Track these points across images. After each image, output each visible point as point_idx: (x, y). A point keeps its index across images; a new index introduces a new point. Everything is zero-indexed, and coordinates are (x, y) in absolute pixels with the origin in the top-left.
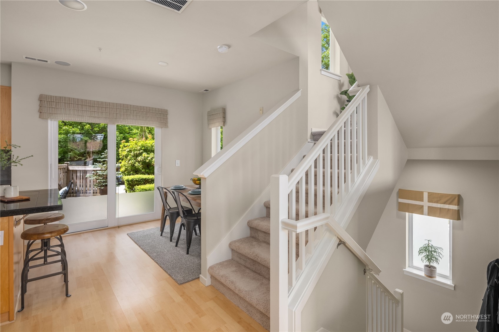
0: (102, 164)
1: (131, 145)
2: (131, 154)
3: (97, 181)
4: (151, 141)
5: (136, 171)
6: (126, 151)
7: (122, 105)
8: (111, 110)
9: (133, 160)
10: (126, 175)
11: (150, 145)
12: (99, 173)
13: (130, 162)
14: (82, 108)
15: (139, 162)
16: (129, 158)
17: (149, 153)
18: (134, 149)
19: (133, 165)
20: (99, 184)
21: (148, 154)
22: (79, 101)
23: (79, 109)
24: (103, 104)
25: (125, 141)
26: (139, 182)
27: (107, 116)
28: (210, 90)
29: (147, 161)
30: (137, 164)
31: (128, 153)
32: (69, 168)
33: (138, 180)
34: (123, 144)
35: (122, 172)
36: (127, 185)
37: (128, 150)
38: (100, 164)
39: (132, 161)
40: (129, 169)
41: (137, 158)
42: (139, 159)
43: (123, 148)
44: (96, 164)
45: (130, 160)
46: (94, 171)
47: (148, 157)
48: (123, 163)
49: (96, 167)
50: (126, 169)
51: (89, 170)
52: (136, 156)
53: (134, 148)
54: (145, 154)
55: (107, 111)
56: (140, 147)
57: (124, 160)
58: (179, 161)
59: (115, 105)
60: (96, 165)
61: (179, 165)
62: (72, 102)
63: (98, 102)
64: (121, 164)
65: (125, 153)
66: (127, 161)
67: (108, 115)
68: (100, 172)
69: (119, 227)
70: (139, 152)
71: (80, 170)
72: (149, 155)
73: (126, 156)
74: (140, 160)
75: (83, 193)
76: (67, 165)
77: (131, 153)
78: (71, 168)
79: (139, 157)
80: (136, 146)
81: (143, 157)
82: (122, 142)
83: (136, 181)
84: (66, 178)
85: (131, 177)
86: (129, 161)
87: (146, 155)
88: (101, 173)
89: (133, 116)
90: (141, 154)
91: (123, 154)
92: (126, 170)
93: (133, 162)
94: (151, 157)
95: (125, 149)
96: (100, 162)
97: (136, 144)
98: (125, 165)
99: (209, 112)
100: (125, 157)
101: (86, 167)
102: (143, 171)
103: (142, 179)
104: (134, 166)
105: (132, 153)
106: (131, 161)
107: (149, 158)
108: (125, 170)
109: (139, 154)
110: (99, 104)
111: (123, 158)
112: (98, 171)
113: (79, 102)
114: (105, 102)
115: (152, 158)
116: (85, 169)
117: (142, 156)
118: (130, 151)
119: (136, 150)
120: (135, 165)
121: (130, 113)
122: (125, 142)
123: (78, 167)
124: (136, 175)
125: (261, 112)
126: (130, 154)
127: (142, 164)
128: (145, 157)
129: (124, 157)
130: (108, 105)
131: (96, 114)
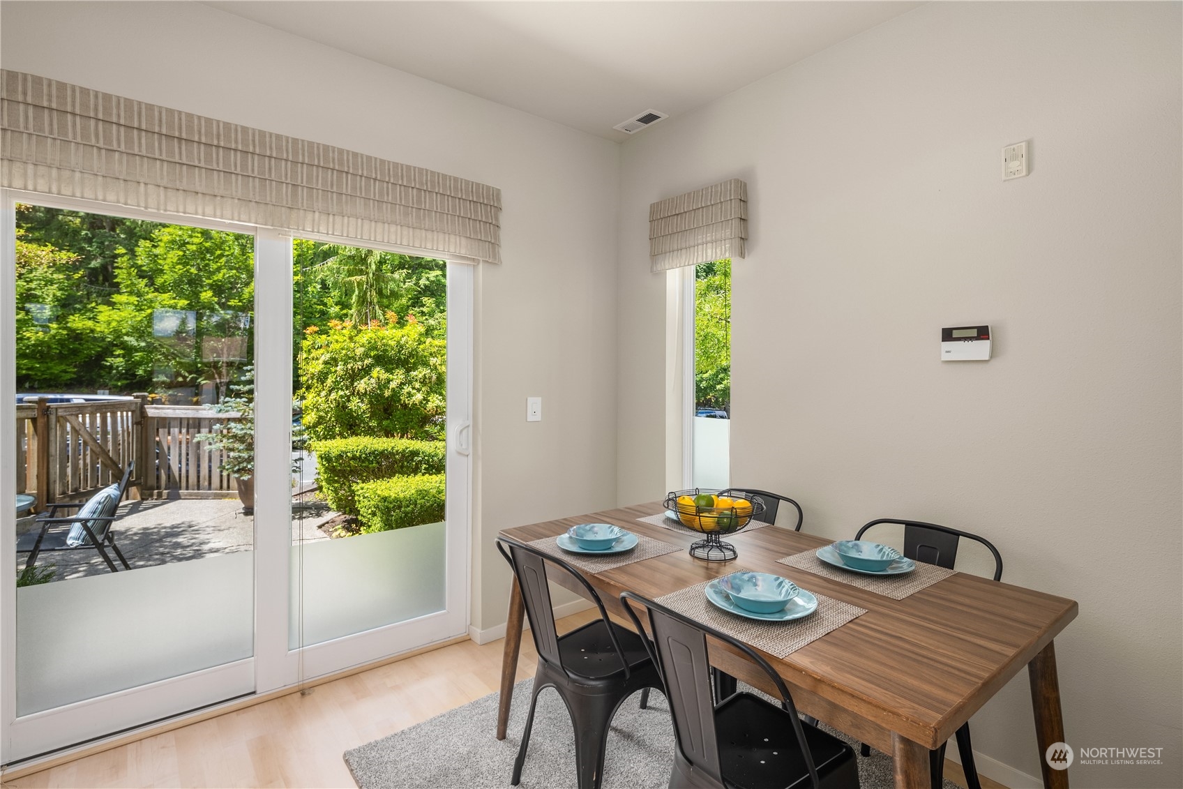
0: (246, 400)
1: (337, 341)
2: (336, 371)
3: (232, 454)
4: (394, 330)
5: (351, 425)
6: (321, 361)
7: (318, 148)
8: (270, 169)
9: (342, 390)
10: (319, 438)
11: (393, 343)
12: (234, 430)
13: (333, 396)
14: (129, 141)
15: (361, 396)
16: (329, 382)
17: (393, 369)
18: (346, 355)
19: (342, 407)
20: (235, 466)
21: (387, 371)
22: (114, 103)
23: (111, 143)
24: (233, 136)
25: (316, 329)
26: (363, 462)
27: (251, 195)
28: (663, 116)
29: (387, 393)
30: (354, 404)
31: (328, 366)
32: (147, 410)
33: (360, 456)
34: (309, 338)
35: (308, 428)
36: (325, 473)
37: (327, 357)
38: (238, 400)
39: (341, 393)
40: (330, 418)
41: (356, 384)
42: (361, 385)
43: (309, 350)
44: (227, 399)
45: (333, 389)
46: (220, 421)
47: (389, 381)
48: (311, 397)
49: (227, 411)
50: (320, 417)
51: (207, 417)
52: (353, 376)
53: (344, 352)
54: (377, 372)
55: (253, 170)
56: (363, 349)
57: (312, 390)
58: (539, 400)
59: (287, 146)
60: (227, 402)
61: (538, 417)
62: (74, 106)
63: (209, 121)
64: (304, 402)
65: (316, 367)
66: (323, 394)
67: (254, 187)
68: (239, 426)
69: (303, 692)
70: (360, 363)
71: (181, 419)
72: (392, 374)
73: (322, 377)
74: (363, 391)
75: (187, 488)
76: (139, 400)
77: (337, 366)
78: (153, 410)
79: (362, 381)
80: (352, 345)
81: (373, 381)
82: (308, 332)
83: (354, 458)
84: (137, 442)
85: (338, 445)
86: (330, 391)
87: (384, 376)
88: (242, 429)
89: (365, 204)
90: (366, 371)
91: (311, 370)
92: (320, 421)
93: (341, 397)
94: (399, 381)
95: (314, 353)
96: (238, 395)
97: (351, 338)
98: (316, 407)
99: (654, 208)
100: (315, 381)
101: (197, 410)
102: (373, 423)
103: (373, 453)
104: (347, 407)
105: (338, 368)
106: (337, 392)
107: (393, 385)
108: (318, 421)
109: (361, 370)
110: (215, 132)
111: (310, 382)
112: (232, 425)
113: (115, 111)
114: (243, 127)
115: (401, 383)
116: (195, 416)
117: (371, 377)
118: (333, 361)
119: (350, 358)
120: (349, 405)
121: (354, 188)
122: (316, 332)
123: (174, 409)
124: (351, 438)
125: (1019, 165)
126: (333, 369)
127: (371, 403)
128: (378, 378)
129: (312, 378)
130: (254, 141)
131: (200, 181)
